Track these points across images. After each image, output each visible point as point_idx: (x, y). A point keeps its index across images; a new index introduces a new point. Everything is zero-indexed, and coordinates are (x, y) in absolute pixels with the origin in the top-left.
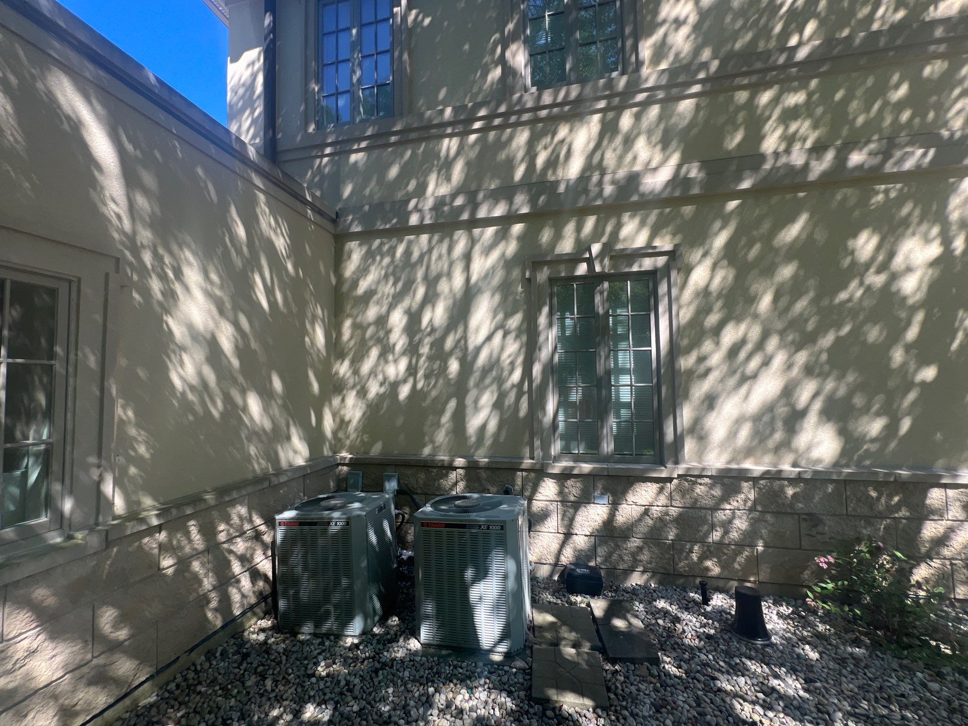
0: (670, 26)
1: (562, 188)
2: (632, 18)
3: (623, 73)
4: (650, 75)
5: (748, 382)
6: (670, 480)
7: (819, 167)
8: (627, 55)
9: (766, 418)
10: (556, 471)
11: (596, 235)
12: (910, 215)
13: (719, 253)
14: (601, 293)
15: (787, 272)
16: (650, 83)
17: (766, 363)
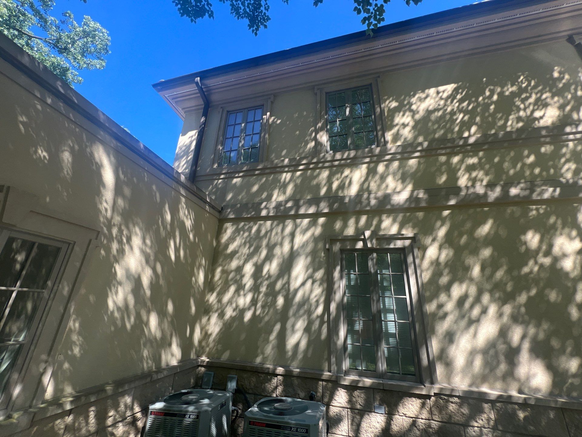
0: (400, 126)
1: (347, 200)
2: (380, 122)
3: (378, 146)
4: (392, 148)
5: (475, 325)
6: (428, 397)
7: (495, 194)
8: (379, 138)
9: (492, 352)
10: (346, 383)
11: (368, 226)
12: (555, 223)
13: (442, 239)
14: (372, 260)
15: (486, 253)
16: (392, 151)
17: (484, 311)
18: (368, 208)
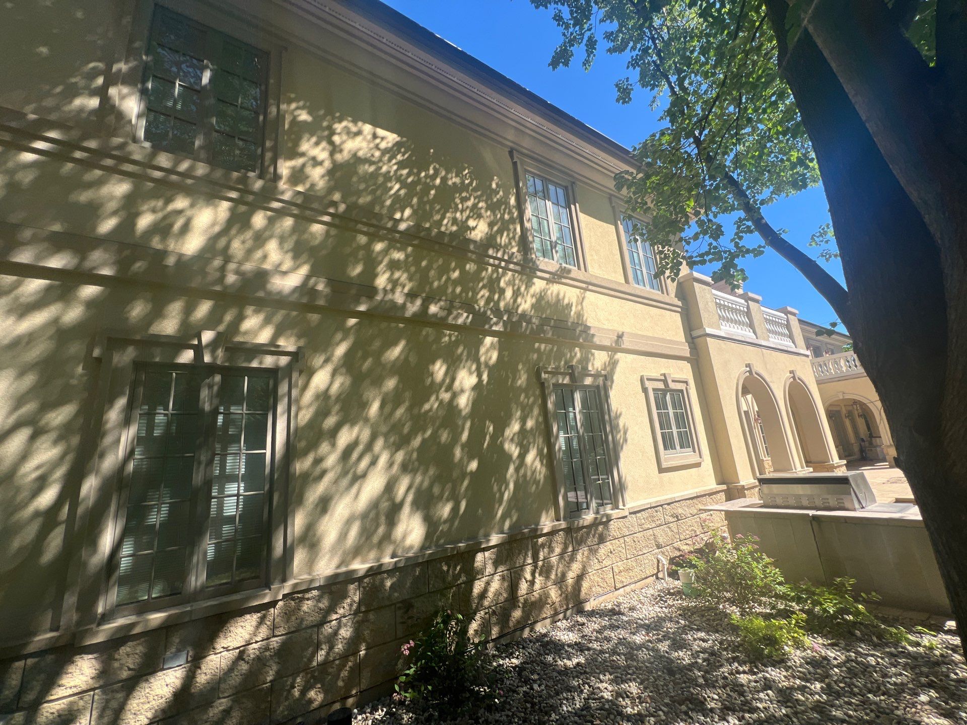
1: (171, 261)
2: (274, 135)
3: (260, 177)
4: (286, 191)
5: (359, 482)
6: (273, 604)
7: (413, 308)
8: (266, 164)
9: (372, 515)
10: (100, 639)
13: (339, 360)
14: (210, 387)
15: (391, 384)
16: (287, 196)
17: (373, 463)
18: (218, 288)
